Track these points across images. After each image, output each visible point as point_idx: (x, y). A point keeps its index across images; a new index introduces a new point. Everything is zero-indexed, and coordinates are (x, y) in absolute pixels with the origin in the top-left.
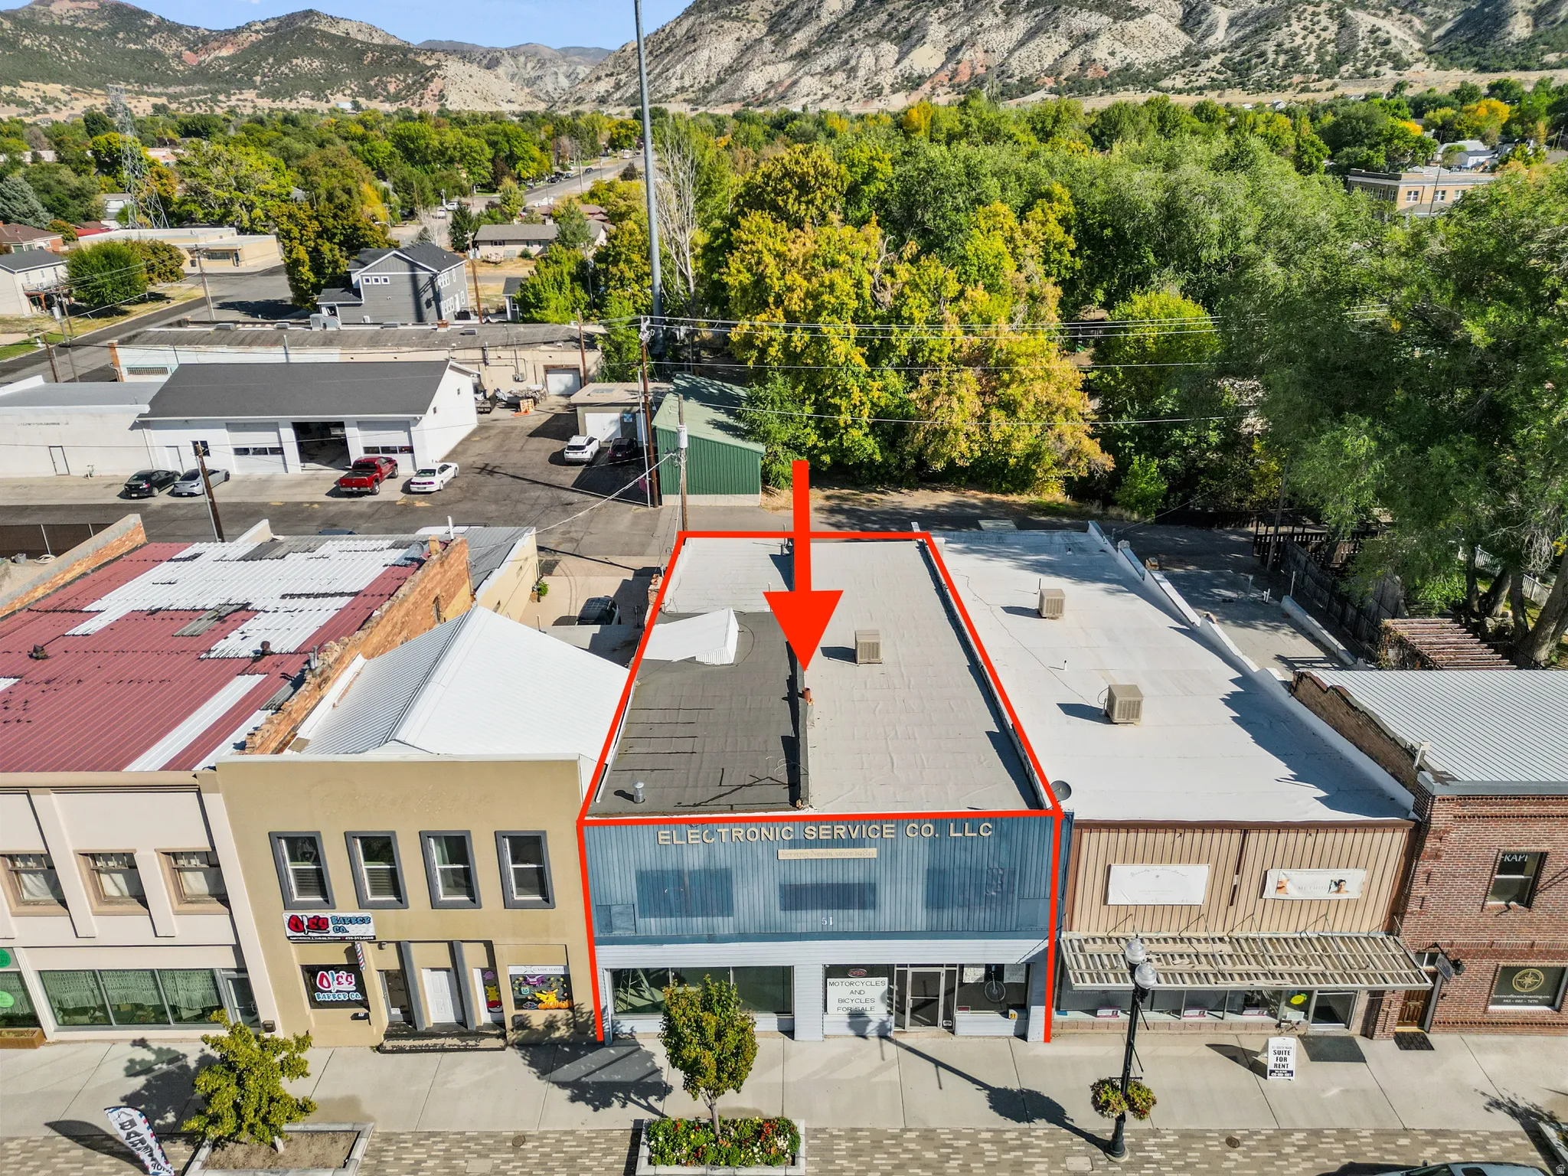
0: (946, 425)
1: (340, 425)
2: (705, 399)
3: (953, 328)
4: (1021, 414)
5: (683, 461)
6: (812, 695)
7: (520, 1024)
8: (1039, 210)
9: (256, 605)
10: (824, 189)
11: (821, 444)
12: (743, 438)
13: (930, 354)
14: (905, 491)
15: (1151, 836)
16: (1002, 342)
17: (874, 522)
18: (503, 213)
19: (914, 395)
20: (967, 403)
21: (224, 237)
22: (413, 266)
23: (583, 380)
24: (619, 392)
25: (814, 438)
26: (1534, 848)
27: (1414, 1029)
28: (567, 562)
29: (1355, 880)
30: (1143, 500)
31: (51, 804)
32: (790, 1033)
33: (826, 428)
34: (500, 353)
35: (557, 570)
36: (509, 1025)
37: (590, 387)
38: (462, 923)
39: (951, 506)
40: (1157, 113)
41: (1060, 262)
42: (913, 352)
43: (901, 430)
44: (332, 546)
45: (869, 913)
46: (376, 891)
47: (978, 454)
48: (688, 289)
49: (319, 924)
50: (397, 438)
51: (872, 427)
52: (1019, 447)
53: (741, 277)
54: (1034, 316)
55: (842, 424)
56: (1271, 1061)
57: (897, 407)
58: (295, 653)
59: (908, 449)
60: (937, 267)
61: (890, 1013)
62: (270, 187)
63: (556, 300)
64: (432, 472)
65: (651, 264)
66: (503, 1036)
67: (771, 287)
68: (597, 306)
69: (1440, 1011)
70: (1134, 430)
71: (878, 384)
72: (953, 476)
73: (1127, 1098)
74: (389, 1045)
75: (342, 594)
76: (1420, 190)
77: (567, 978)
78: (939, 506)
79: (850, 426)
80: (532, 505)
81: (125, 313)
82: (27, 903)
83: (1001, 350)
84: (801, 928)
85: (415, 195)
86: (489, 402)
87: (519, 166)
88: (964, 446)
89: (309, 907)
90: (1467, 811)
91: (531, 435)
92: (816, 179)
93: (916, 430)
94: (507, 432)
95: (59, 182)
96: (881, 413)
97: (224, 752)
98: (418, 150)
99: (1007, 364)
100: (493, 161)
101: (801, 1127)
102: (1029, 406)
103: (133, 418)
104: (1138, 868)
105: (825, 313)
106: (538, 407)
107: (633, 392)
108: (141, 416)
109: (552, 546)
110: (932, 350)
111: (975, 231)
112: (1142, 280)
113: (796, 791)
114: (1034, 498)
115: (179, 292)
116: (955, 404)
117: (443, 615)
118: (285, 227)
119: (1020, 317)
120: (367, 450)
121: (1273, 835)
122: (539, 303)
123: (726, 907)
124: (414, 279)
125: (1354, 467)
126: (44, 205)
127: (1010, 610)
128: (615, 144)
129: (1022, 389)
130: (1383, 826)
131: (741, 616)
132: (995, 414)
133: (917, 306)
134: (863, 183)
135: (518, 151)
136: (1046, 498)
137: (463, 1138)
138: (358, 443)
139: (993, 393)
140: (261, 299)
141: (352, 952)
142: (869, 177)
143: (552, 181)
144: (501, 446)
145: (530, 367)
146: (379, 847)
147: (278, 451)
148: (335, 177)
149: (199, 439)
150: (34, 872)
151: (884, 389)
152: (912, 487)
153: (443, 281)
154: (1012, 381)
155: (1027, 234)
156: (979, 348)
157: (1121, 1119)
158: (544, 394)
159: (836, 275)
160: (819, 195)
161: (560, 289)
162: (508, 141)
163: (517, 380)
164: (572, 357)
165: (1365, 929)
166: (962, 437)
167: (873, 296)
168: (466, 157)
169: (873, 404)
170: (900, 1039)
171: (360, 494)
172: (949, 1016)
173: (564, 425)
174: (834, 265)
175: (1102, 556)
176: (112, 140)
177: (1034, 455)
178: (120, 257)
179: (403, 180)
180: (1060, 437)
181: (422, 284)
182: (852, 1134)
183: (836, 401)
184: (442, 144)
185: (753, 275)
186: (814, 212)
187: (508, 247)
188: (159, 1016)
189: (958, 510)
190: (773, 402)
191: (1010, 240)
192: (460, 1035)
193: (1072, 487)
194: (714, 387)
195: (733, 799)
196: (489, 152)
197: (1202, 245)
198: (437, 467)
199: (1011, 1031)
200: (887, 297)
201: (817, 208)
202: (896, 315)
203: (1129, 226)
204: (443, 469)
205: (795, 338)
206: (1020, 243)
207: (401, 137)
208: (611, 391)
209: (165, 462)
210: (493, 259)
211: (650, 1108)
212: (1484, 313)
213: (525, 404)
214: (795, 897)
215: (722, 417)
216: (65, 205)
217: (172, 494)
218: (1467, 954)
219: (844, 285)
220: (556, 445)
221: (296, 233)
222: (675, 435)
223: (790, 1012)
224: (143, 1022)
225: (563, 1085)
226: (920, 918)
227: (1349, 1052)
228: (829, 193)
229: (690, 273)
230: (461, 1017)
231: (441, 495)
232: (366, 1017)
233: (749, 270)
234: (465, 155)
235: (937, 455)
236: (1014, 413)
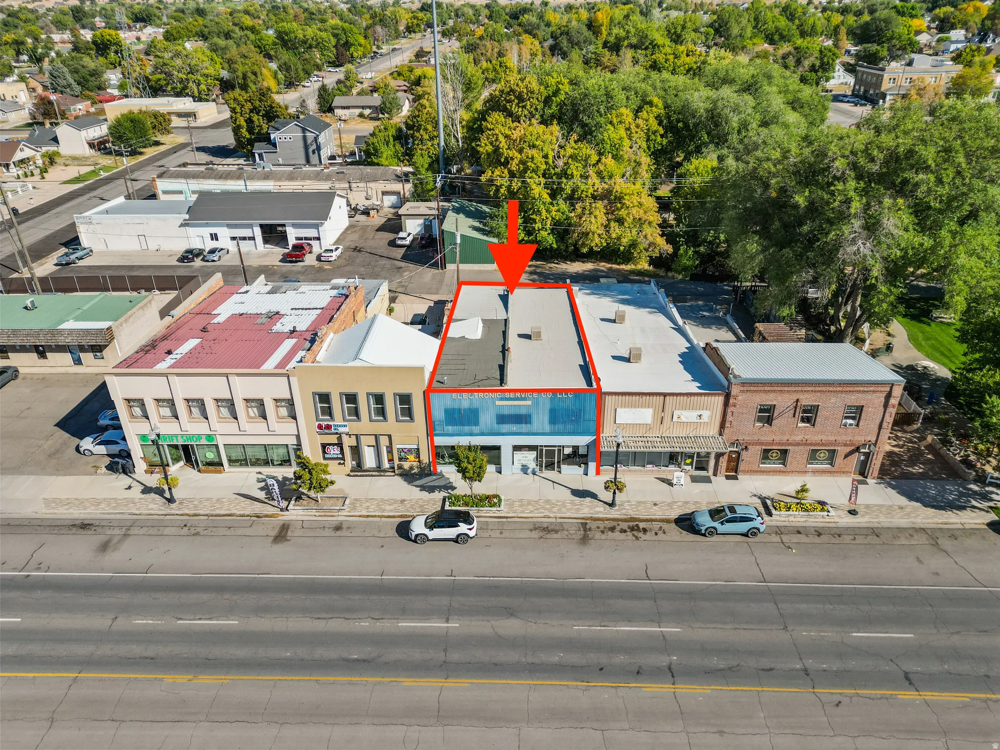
0: (588, 230)
1: (284, 225)
2: (469, 214)
3: (594, 179)
4: (626, 224)
5: (458, 249)
6: (511, 350)
7: (400, 467)
8: (645, 112)
9: (282, 312)
10: (531, 100)
11: (526, 239)
12: (487, 235)
13: (582, 193)
14: (569, 263)
15: (631, 397)
16: (617, 188)
17: (552, 279)
18: (346, 87)
19: (572, 215)
20: (599, 219)
21: (185, 104)
22: (304, 130)
23: (403, 201)
24: (423, 208)
25: (523, 235)
26: (771, 403)
27: (734, 474)
28: (401, 297)
29: (706, 414)
30: (685, 269)
31: (235, 381)
32: (500, 472)
33: (529, 230)
34: (358, 184)
35: (397, 301)
36: (396, 468)
37: (408, 205)
38: (381, 427)
39: (590, 271)
40: (753, 15)
41: (655, 141)
42: (574, 191)
43: (566, 232)
44: (305, 287)
45: (529, 425)
46: (349, 415)
47: (605, 244)
48: (458, 145)
49: (328, 427)
50: (312, 233)
51: (552, 230)
52: (625, 241)
53: (487, 148)
54: (636, 174)
55: (537, 229)
56: (674, 482)
57: (565, 220)
58: (306, 331)
59: (570, 241)
60: (587, 148)
61: (537, 465)
62: (210, 72)
63: (387, 152)
64: (331, 251)
65: (438, 130)
66: (394, 472)
67: (503, 154)
68: (408, 155)
69: (742, 466)
70: (685, 232)
71: (556, 208)
72: (592, 255)
73: (616, 485)
74: (352, 474)
75: (316, 309)
76: (897, 77)
77: (418, 449)
78: (585, 271)
79: (541, 230)
80: (382, 268)
81: (141, 153)
82: (222, 418)
83: (617, 191)
84: (504, 431)
85: (292, 73)
86: (354, 211)
87: (352, 49)
88: (597, 240)
89: (325, 421)
90: (745, 389)
91: (377, 230)
92: (527, 94)
93: (574, 232)
94: (364, 228)
95: (83, 67)
96: (556, 223)
97: (293, 364)
98: (290, 40)
99: (619, 199)
100: (335, 47)
101: (502, 498)
102: (630, 220)
103: (181, 221)
104: (627, 410)
105: (529, 172)
106: (379, 214)
107: (430, 209)
108: (185, 220)
109: (394, 290)
110: (583, 191)
111: (609, 126)
112: (698, 151)
113: (502, 381)
114: (633, 267)
115: (169, 140)
116: (593, 220)
117: (356, 318)
118: (232, 106)
119: (628, 174)
120: (298, 239)
121: (675, 397)
122: (377, 152)
123: (476, 423)
124: (305, 138)
125: (752, 257)
126: (75, 81)
127: (602, 320)
128: (410, 30)
129: (626, 212)
130: (715, 394)
131: (484, 321)
132: (613, 224)
133: (576, 169)
134: (553, 96)
135: (351, 40)
136: (639, 267)
137: (382, 500)
138: (293, 235)
139: (612, 214)
140: (215, 145)
141: (340, 438)
142: (556, 93)
143: (372, 58)
144: (362, 236)
145: (374, 192)
146: (351, 398)
147: (253, 238)
148: (248, 64)
149: (213, 232)
150: (224, 407)
151: (558, 211)
152: (572, 261)
153: (321, 139)
154: (622, 208)
155: (638, 126)
156: (607, 190)
157: (614, 493)
158: (382, 207)
159: (534, 152)
160: (528, 103)
161: (387, 145)
162: (345, 34)
163: (367, 199)
164: (397, 187)
165: (711, 434)
166: (596, 236)
167: (553, 162)
168: (319, 45)
169: (553, 218)
170: (540, 475)
171: (296, 262)
172: (559, 467)
173: (394, 225)
174: (534, 146)
175: (653, 296)
176: (104, 34)
177: (633, 245)
178: (139, 122)
179: (285, 64)
180: (645, 237)
181: (309, 141)
182: (521, 501)
183: (534, 216)
184: (304, 36)
185: (493, 146)
186: (526, 112)
187: (352, 110)
188: (267, 463)
189: (594, 272)
190: (502, 217)
191: (628, 129)
192: (378, 471)
193: (652, 261)
194: (474, 206)
195: (479, 383)
196: (333, 41)
197: (728, 134)
198: (333, 248)
199: (582, 473)
200: (560, 163)
201: (528, 110)
202: (565, 174)
203: (691, 122)
204: (337, 249)
205: (514, 184)
206: (633, 131)
207: (280, 32)
208: (419, 207)
209: (197, 244)
210: (343, 118)
211: (449, 493)
212: (804, 192)
213: (372, 213)
214: (502, 419)
215: (477, 224)
216: (87, 81)
217: (203, 260)
218: (750, 444)
219: (539, 158)
220: (391, 236)
221: (238, 110)
222: (453, 235)
223: (500, 464)
224: (260, 465)
225: (417, 486)
226: (547, 428)
227: (707, 480)
228: (534, 102)
229: (460, 136)
230: (378, 465)
231: (336, 263)
232: (344, 463)
233: (491, 144)
234: (318, 44)
235: (583, 244)
236: (623, 224)
